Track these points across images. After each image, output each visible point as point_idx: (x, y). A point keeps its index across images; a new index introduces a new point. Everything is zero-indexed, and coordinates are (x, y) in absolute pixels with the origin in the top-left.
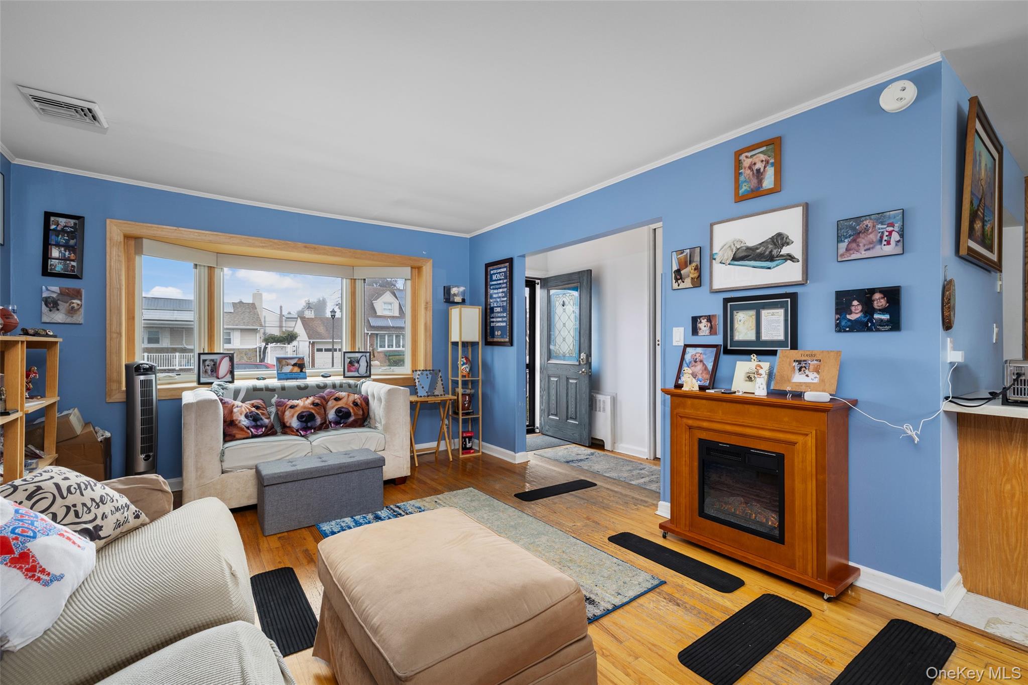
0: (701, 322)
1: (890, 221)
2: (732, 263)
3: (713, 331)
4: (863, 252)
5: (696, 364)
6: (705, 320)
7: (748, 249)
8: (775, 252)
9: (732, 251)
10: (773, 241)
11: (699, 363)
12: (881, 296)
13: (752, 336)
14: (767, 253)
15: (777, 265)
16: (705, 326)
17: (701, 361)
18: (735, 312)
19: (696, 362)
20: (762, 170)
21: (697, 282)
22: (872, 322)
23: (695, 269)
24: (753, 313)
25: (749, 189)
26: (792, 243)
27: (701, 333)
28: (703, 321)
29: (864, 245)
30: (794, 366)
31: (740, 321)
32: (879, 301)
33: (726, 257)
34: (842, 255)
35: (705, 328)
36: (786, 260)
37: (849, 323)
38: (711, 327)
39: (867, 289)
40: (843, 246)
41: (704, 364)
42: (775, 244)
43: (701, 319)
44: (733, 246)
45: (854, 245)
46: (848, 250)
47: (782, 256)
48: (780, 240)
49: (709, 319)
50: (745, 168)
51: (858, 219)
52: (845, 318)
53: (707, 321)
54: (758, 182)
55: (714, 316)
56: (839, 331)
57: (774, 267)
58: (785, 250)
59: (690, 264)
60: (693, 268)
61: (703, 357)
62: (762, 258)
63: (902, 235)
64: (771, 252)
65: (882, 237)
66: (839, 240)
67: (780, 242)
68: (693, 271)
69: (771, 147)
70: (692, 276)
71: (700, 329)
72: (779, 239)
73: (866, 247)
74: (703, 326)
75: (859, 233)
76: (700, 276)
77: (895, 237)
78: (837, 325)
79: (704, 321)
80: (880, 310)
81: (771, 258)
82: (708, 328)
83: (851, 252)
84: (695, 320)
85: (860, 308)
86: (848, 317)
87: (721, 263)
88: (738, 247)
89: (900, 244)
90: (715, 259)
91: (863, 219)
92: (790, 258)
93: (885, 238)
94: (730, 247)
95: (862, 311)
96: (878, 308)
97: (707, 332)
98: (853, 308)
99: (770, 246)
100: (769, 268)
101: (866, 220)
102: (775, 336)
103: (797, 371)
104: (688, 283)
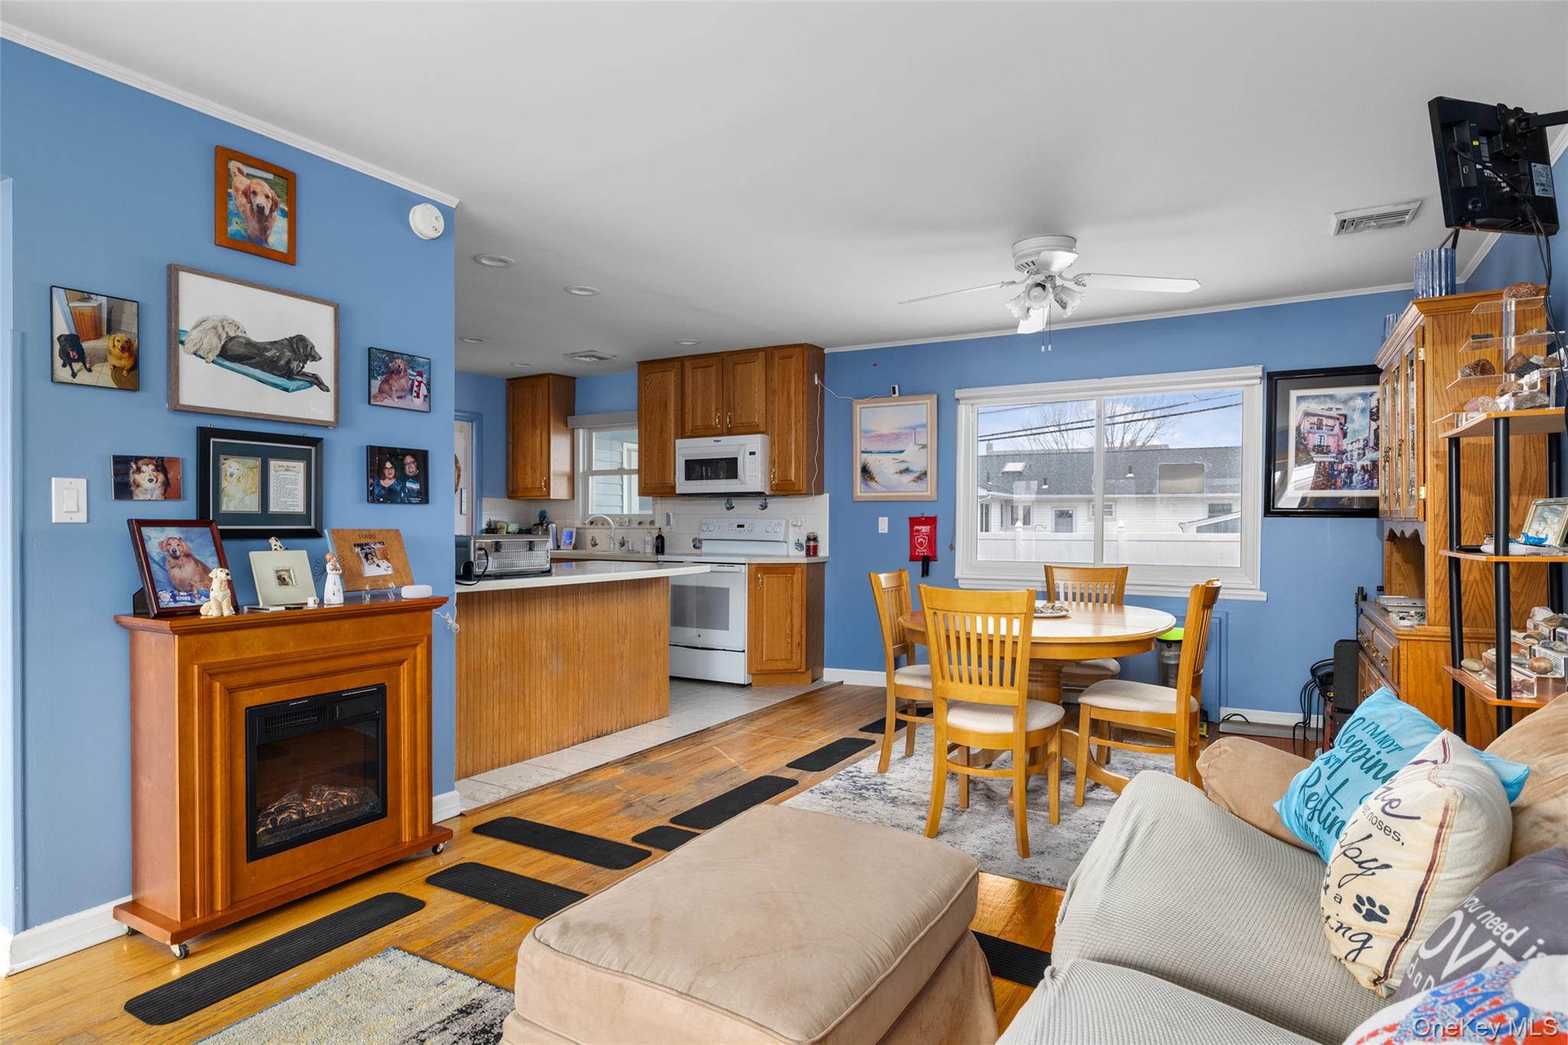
0: (139, 470)
1: (420, 369)
2: (220, 361)
3: (170, 491)
4: (396, 400)
5: (180, 562)
6: (151, 467)
7: (249, 343)
8: (294, 365)
9: (220, 339)
10: (292, 346)
11: (185, 559)
12: (412, 460)
13: (252, 505)
14: (282, 362)
15: (298, 389)
16: (151, 481)
17: (188, 556)
18: (222, 457)
19: (176, 558)
20: (267, 211)
21: (129, 378)
22: (404, 492)
23: (123, 349)
24: (256, 462)
25: (243, 233)
26: (320, 359)
27: (139, 495)
28: (144, 468)
29: (397, 391)
30: (358, 553)
31: (231, 475)
32: (411, 468)
33: (206, 346)
34: (375, 397)
35: (152, 485)
36: (312, 384)
37: (383, 492)
38: (166, 484)
39: (400, 449)
40: (376, 384)
41: (197, 562)
42: (294, 352)
43: (140, 463)
44: (220, 329)
45: (386, 387)
46: (381, 391)
47: (305, 375)
48: (300, 348)
49: (161, 465)
50: (237, 190)
51: (392, 355)
52: (379, 484)
53: (157, 469)
54: (260, 230)
55: (175, 461)
56: (373, 502)
57: (294, 390)
58: (310, 367)
59: (109, 332)
60: (118, 345)
61: (187, 546)
62: (274, 368)
63: (429, 390)
64: (289, 362)
65: (412, 386)
66: (371, 377)
67: (302, 351)
68: (117, 351)
69: (281, 181)
70: (112, 361)
71: (138, 486)
72: (301, 345)
73: (399, 394)
74: (146, 479)
75: (393, 372)
76: (135, 367)
77: (423, 391)
78: (371, 493)
79: (148, 470)
80: (411, 477)
81: (289, 374)
82: (159, 484)
83: (384, 395)
84: (123, 466)
85: (393, 472)
86: (382, 482)
87: (195, 354)
88: (232, 334)
89: (427, 399)
90: (182, 343)
91: (395, 355)
92: (315, 381)
93: (415, 389)
94: (215, 328)
95: (395, 477)
96: (411, 475)
97: (158, 493)
98: (386, 472)
99: (288, 354)
100: (287, 390)
101: (398, 358)
102: (291, 505)
103: (364, 560)
104: (102, 375)
